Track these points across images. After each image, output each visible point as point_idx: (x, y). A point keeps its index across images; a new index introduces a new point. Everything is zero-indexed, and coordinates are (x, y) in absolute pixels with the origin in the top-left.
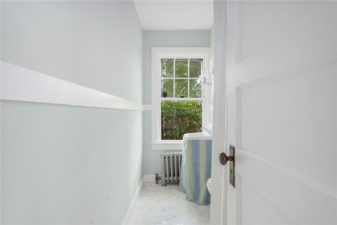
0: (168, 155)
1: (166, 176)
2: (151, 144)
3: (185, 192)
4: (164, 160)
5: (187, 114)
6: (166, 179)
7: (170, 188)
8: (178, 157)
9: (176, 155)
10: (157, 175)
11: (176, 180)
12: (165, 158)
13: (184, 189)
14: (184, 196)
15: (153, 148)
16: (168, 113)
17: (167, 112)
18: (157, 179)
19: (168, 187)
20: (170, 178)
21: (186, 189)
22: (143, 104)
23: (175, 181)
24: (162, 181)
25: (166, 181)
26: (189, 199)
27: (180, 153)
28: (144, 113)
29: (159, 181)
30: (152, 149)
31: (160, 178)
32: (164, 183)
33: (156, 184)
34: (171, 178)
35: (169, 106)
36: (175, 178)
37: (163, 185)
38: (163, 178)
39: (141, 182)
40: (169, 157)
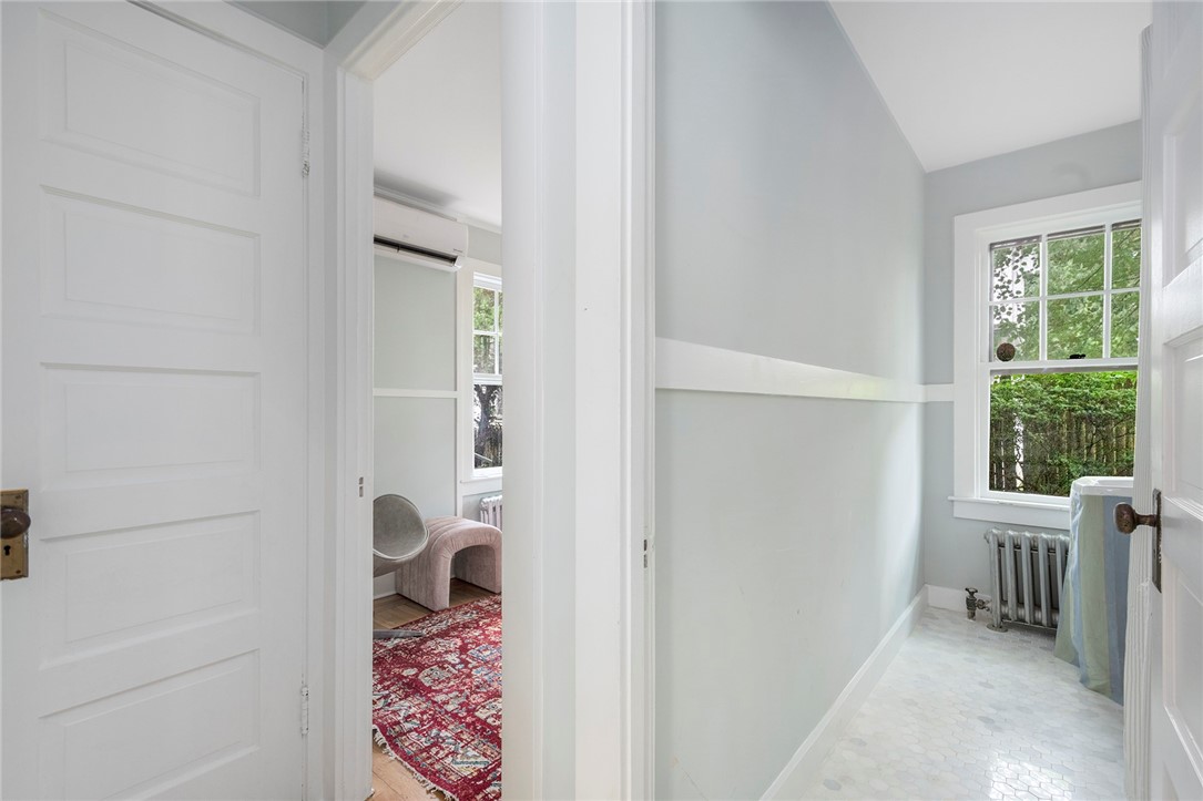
0: (1011, 538)
1: (1004, 602)
2: (950, 498)
3: (1076, 662)
4: (996, 550)
5: (1122, 412)
6: (1005, 610)
7: (1021, 640)
8: (1051, 550)
9: (1046, 541)
10: (972, 594)
11: (1044, 622)
12: (1001, 545)
13: (1075, 651)
14: (1073, 673)
15: (959, 512)
16: (1032, 412)
17: (1030, 405)
18: (973, 604)
19: (1012, 635)
20: (1021, 612)
21: (1078, 651)
22: (925, 383)
23: (1040, 624)
24: (990, 616)
25: (1004, 616)
26: (1093, 684)
27: (1062, 537)
28: (928, 409)
29: (978, 611)
30: (955, 515)
31: (982, 605)
32: (996, 620)
33: (966, 619)
34: (1026, 612)
35: (1036, 386)
36: (1042, 615)
37: (992, 627)
38: (995, 604)
39: (917, 599)
40: (1017, 547)
